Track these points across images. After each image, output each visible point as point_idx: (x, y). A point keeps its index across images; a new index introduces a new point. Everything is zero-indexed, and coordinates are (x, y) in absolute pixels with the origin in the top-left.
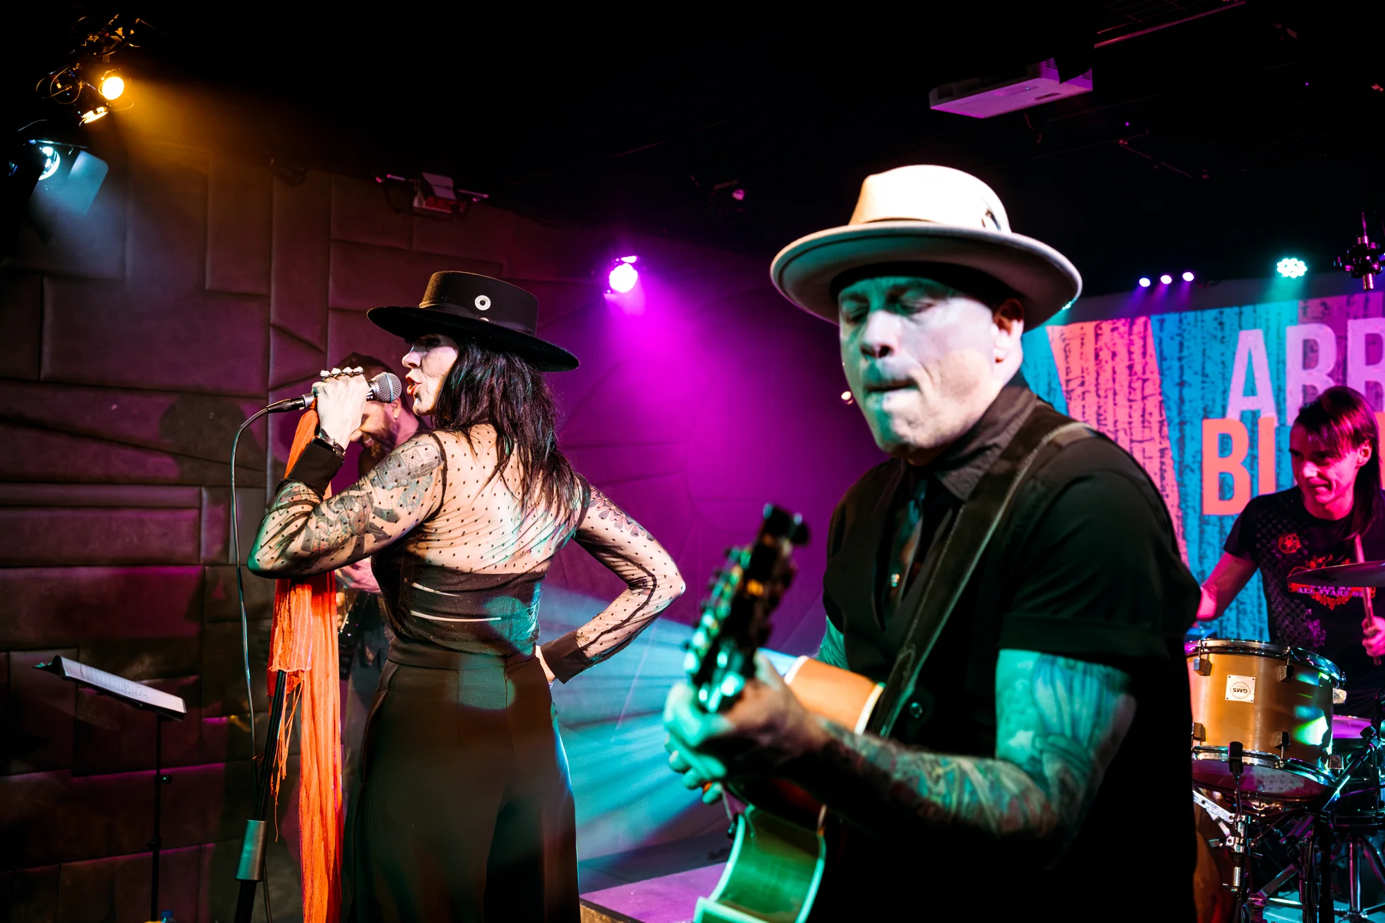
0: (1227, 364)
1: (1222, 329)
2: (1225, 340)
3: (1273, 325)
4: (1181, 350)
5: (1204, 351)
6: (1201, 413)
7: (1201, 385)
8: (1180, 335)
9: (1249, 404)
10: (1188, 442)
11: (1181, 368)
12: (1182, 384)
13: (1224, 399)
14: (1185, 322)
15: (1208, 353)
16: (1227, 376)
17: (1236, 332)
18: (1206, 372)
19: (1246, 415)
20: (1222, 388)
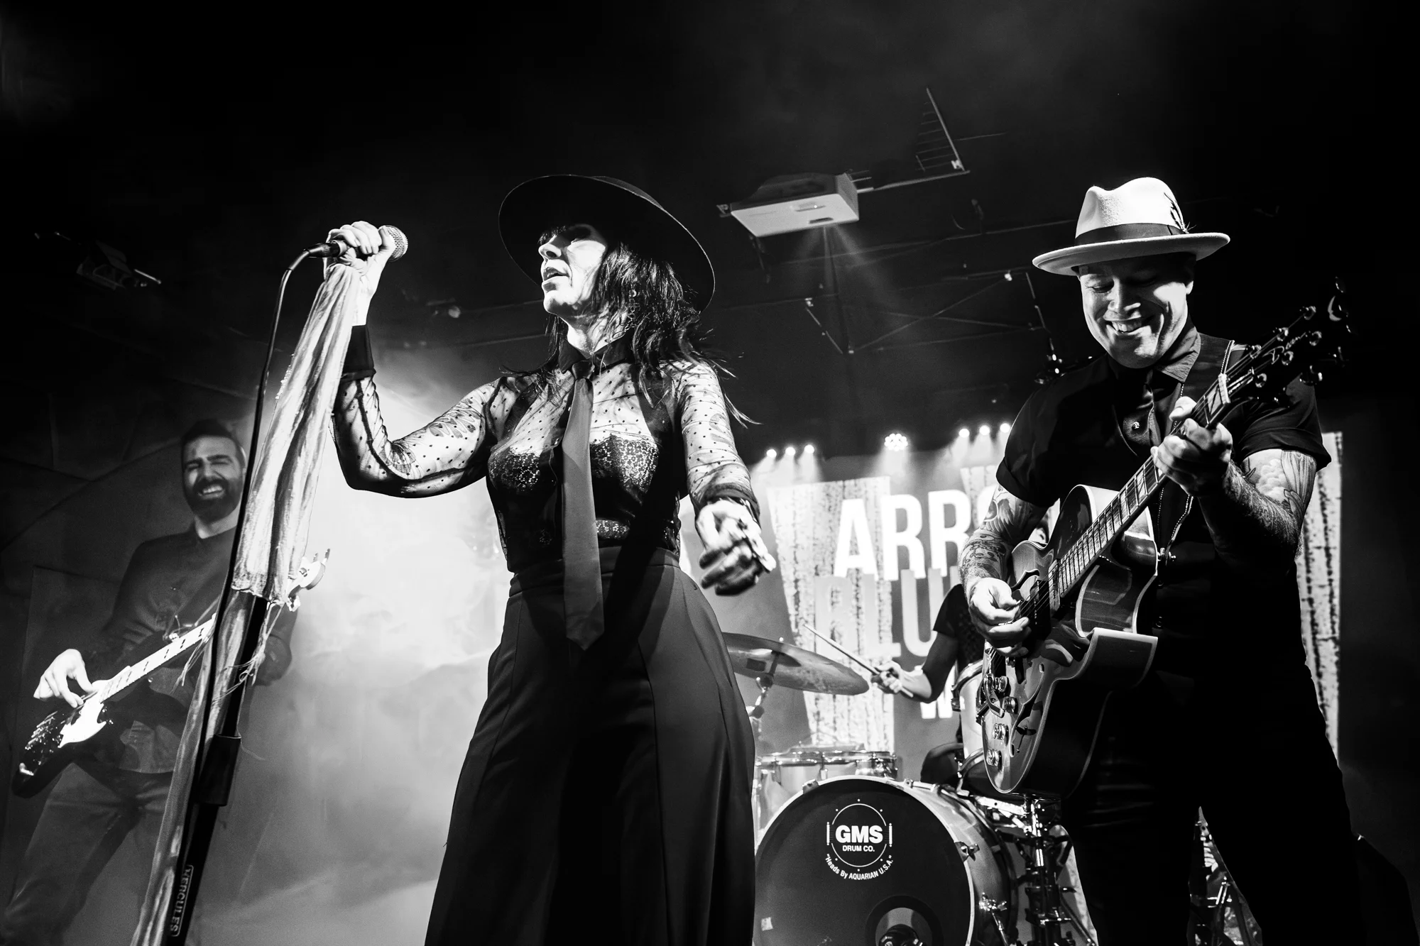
0: (834, 529)
1: (829, 499)
2: (832, 509)
3: (871, 495)
4: (794, 519)
5: (814, 518)
6: (814, 571)
7: (811, 547)
8: (794, 504)
9: (854, 562)
10: (801, 597)
11: (795, 533)
12: (796, 547)
13: (833, 559)
16: (835, 539)
17: (841, 502)
18: (816, 536)
19: (851, 572)
20: (831, 549)
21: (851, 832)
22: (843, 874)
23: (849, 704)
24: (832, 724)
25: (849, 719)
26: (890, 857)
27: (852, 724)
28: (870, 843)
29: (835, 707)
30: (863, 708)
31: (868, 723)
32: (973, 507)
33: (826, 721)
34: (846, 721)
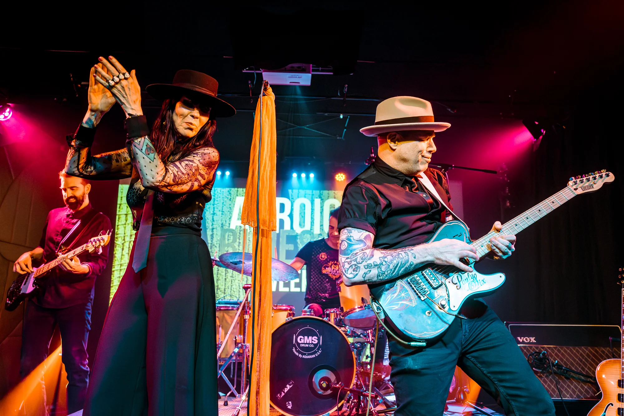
0: (231, 208)
1: (230, 195)
2: (231, 200)
4: (214, 202)
5: (223, 203)
6: (221, 225)
7: (221, 215)
10: (214, 236)
11: (214, 208)
12: (214, 214)
13: (230, 221)
14: (216, 191)
15: (224, 203)
16: (231, 212)
17: (236, 197)
18: (223, 210)
19: (237, 227)
20: (230, 217)
21: (304, 339)
22: (300, 355)
23: (232, 283)
24: (223, 291)
25: (231, 289)
26: (320, 349)
27: (232, 292)
28: (312, 343)
29: (225, 284)
30: (238, 285)
31: (239, 292)
32: (292, 206)
33: (221, 290)
34: (230, 290)
